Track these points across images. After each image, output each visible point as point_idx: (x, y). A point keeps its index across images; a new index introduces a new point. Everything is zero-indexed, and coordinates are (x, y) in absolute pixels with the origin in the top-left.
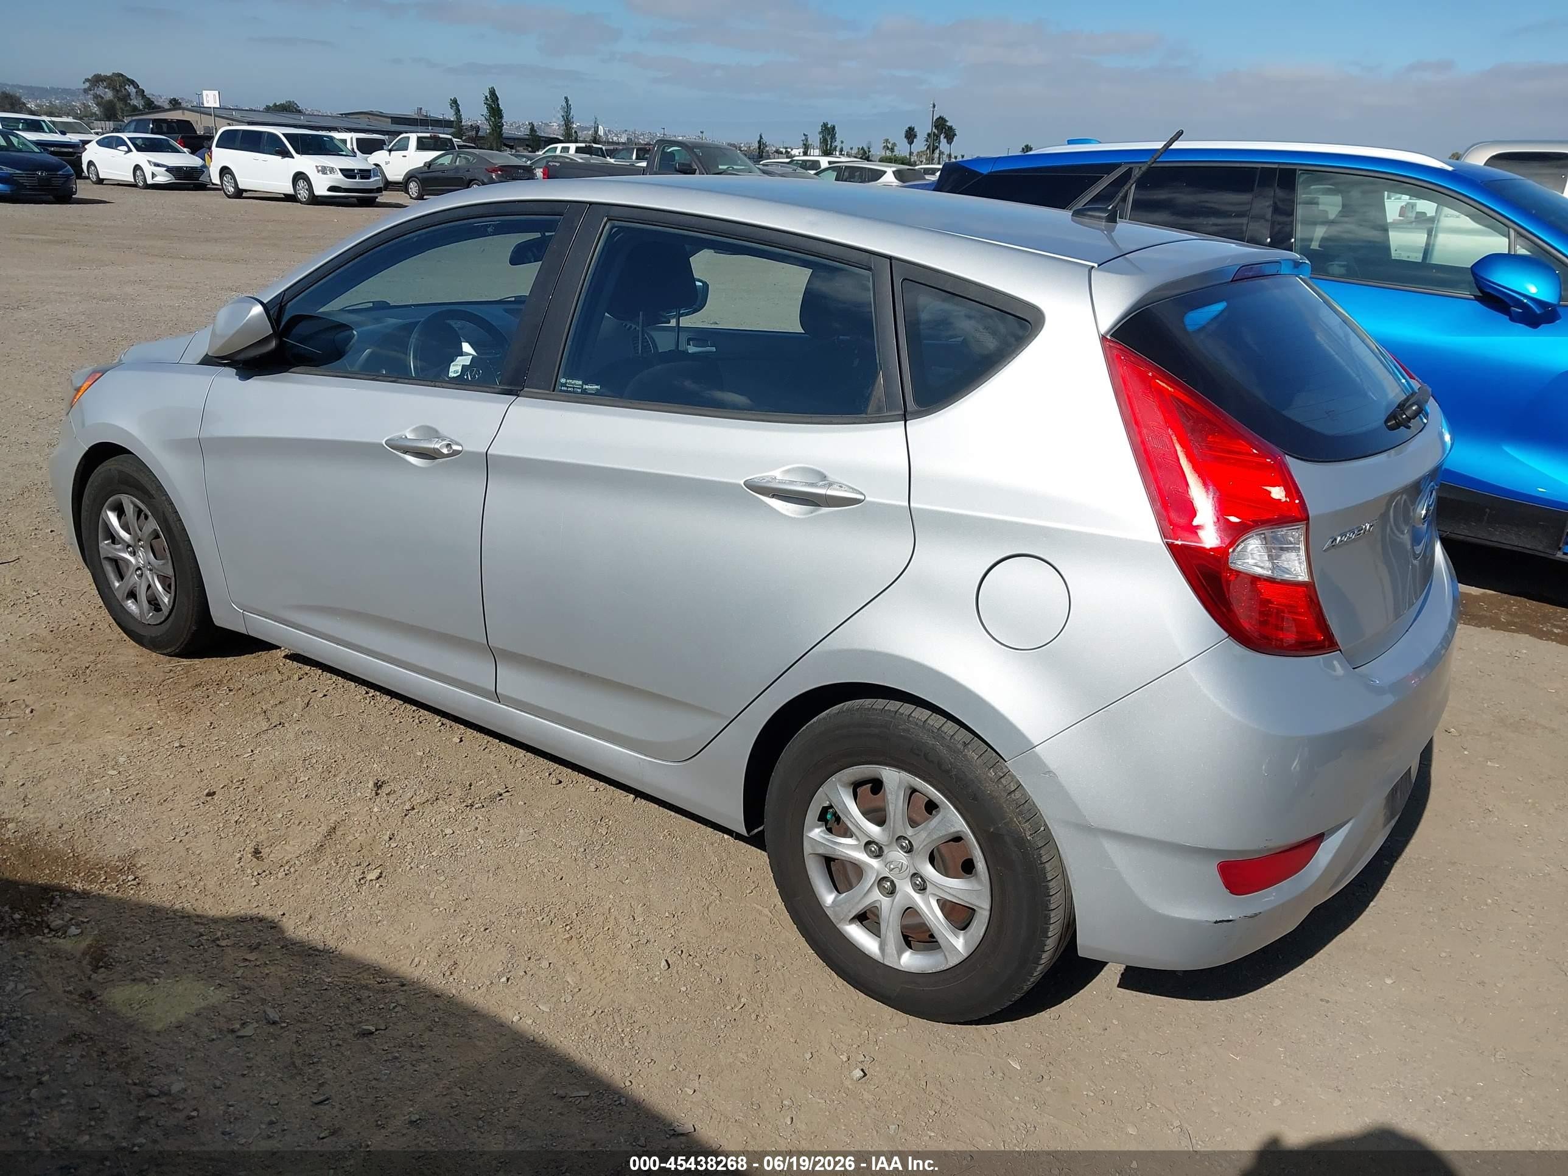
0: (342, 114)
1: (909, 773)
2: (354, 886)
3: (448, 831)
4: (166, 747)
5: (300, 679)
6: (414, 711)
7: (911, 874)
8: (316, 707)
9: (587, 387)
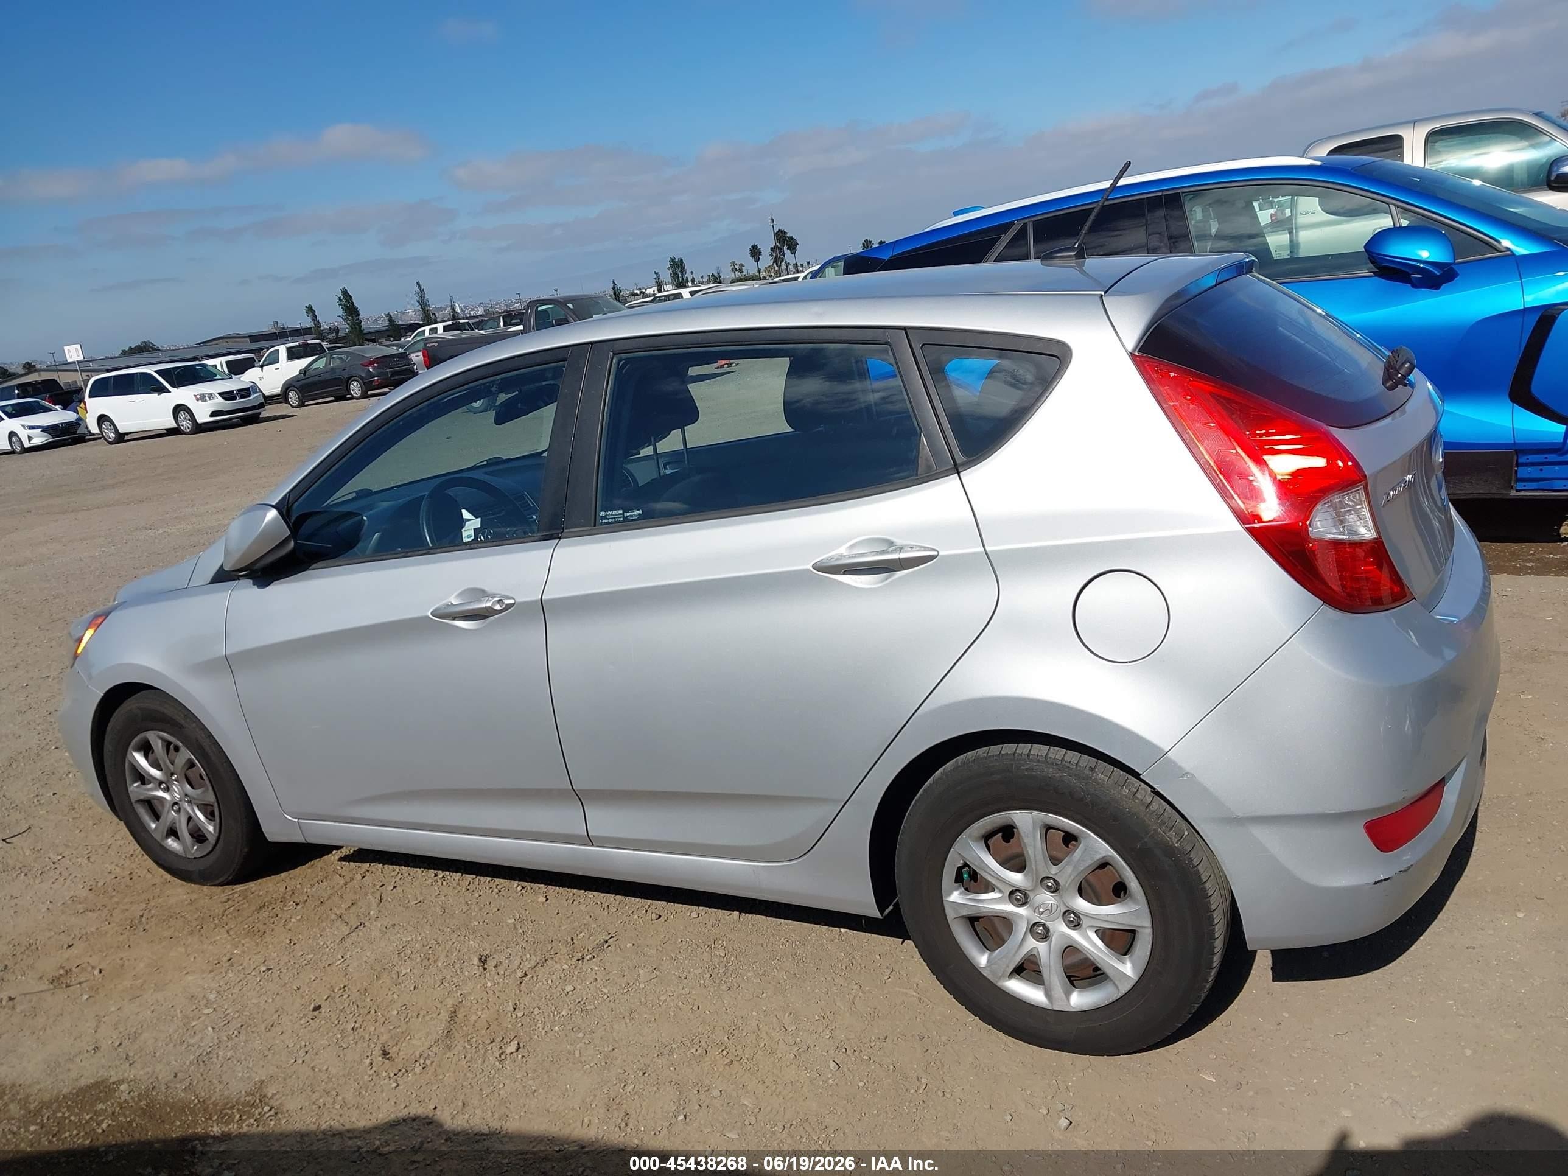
0: (199, 344)
1: (1041, 811)
2: (497, 1063)
3: (569, 988)
4: (253, 973)
5: (363, 877)
6: (489, 882)
7: (1062, 913)
8: (390, 900)
9: (628, 514)
